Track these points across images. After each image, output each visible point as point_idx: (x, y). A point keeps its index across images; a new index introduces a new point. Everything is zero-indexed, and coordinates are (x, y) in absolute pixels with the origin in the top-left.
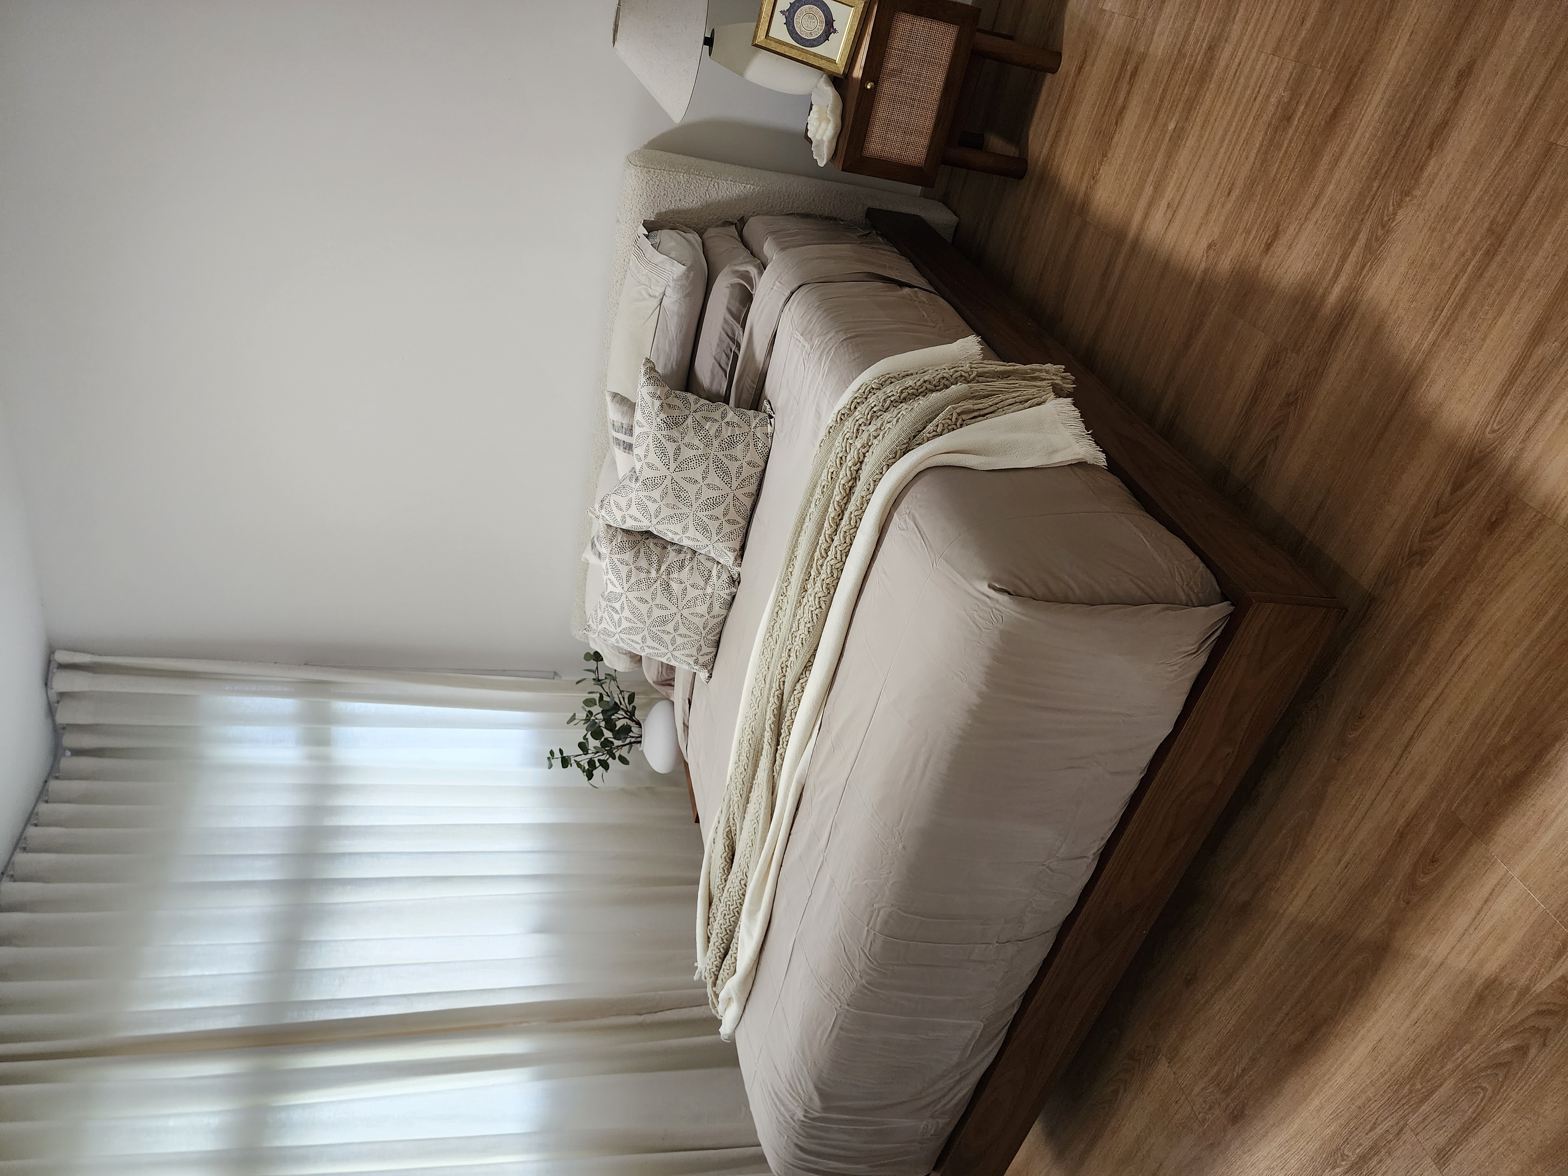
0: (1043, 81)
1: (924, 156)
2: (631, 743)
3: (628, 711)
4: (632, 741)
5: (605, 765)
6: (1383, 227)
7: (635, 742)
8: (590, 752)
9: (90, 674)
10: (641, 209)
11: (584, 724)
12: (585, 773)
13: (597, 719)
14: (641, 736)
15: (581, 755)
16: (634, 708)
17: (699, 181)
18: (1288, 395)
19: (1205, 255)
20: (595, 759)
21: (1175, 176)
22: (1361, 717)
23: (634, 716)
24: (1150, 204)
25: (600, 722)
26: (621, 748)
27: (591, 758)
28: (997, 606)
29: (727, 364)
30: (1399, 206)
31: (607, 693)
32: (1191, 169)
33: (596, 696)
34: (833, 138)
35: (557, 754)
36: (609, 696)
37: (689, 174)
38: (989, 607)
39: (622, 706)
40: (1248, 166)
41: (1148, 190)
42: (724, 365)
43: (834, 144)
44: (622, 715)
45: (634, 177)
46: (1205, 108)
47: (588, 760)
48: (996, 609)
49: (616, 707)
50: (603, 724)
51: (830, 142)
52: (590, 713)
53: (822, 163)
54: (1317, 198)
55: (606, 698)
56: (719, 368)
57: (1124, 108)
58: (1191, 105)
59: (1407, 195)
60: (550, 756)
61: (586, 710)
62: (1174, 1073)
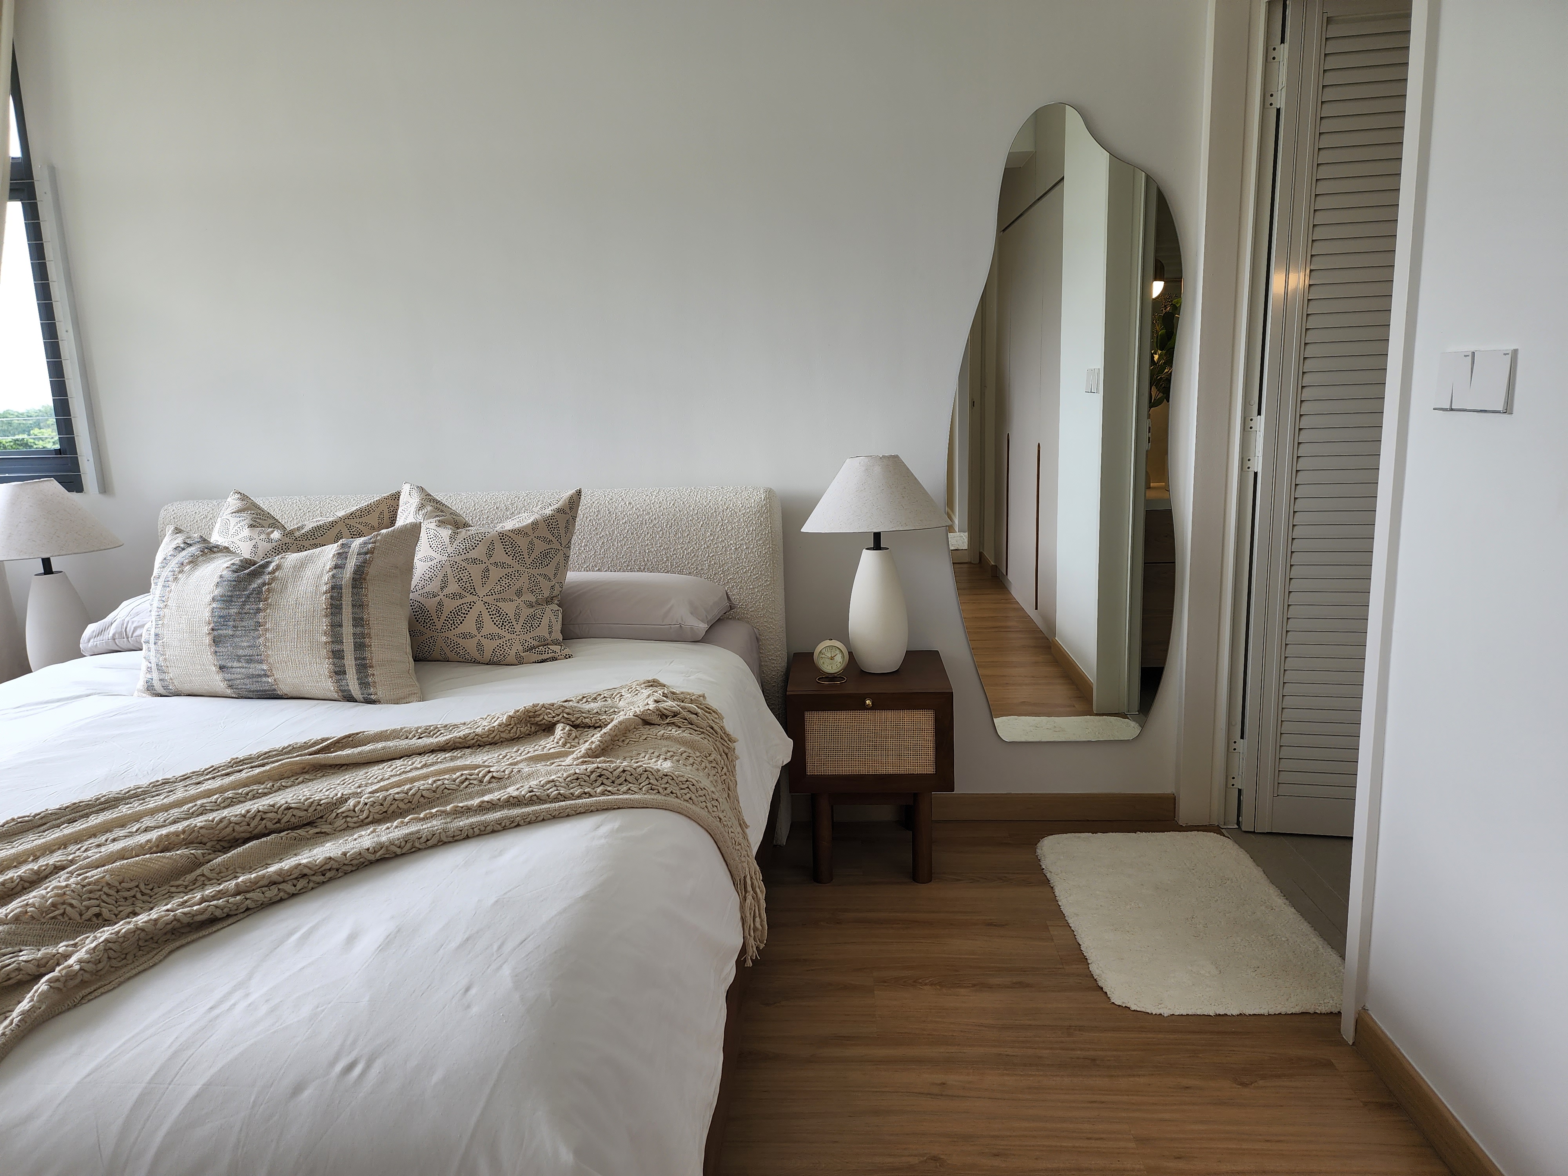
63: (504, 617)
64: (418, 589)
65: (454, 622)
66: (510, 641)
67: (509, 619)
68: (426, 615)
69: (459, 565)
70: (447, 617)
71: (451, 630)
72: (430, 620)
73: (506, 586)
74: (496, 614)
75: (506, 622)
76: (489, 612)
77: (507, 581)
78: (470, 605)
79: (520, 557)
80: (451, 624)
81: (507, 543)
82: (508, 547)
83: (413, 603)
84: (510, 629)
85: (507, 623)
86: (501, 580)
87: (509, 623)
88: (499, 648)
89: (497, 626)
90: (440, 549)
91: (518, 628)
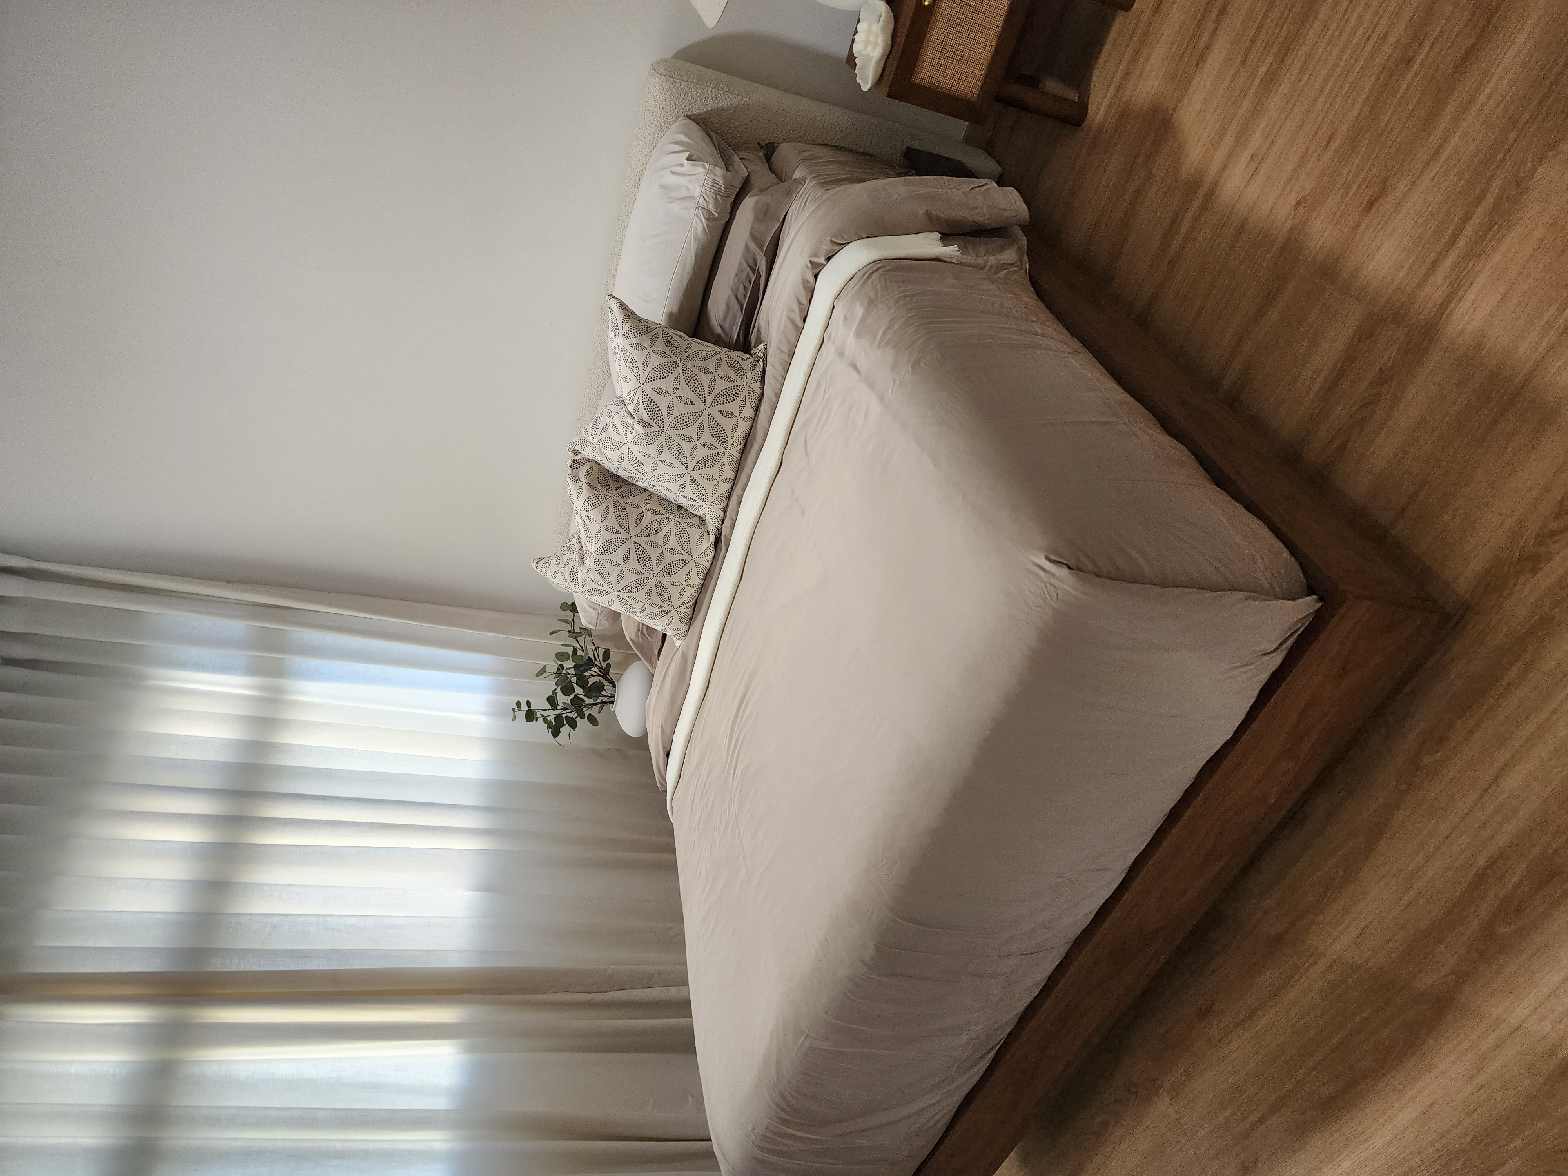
0: (1113, 18)
1: (977, 90)
2: (602, 702)
3: (602, 668)
4: (604, 700)
5: (573, 724)
6: (1518, 184)
7: (607, 702)
8: (559, 707)
9: (26, 579)
10: (663, 124)
11: (554, 678)
12: (550, 730)
13: (569, 674)
14: (614, 696)
15: (548, 710)
16: (609, 666)
17: (728, 99)
18: (1382, 372)
19: (1293, 213)
20: (563, 715)
21: (1263, 125)
22: (1442, 740)
23: (608, 674)
24: (1230, 155)
25: (571, 677)
26: (592, 707)
27: (559, 714)
28: (1053, 581)
29: (745, 296)
30: (1540, 161)
31: (582, 647)
32: (1283, 117)
33: (570, 650)
34: (881, 59)
35: (524, 707)
36: (583, 651)
37: (718, 90)
38: (1042, 581)
39: (596, 663)
40: (1353, 113)
41: (1229, 139)
42: (741, 297)
43: (882, 66)
44: (596, 672)
45: (657, 88)
46: (1306, 48)
47: (555, 716)
48: (1052, 585)
49: (590, 663)
50: (574, 680)
51: (878, 62)
52: (561, 666)
53: (865, 88)
54: (1437, 153)
55: (580, 653)
56: (736, 301)
57: (1208, 48)
58: (1289, 46)
59: (1550, 150)
60: (516, 707)
61: (557, 664)
62: (1177, 1112)
63: (728, 392)
64: (686, 462)
65: (722, 436)
66: (750, 392)
67: (730, 388)
68: (710, 458)
69: (673, 422)
70: (716, 441)
71: (727, 440)
72: (715, 455)
73: (697, 383)
74: (724, 399)
75: (733, 392)
76: (720, 404)
77: (692, 381)
78: (711, 419)
79: (670, 366)
80: (723, 439)
81: (655, 376)
82: (659, 375)
83: (697, 468)
84: (740, 390)
85: (734, 390)
86: (690, 387)
87: (734, 389)
88: (752, 403)
89: (734, 400)
90: (653, 437)
91: (739, 382)
